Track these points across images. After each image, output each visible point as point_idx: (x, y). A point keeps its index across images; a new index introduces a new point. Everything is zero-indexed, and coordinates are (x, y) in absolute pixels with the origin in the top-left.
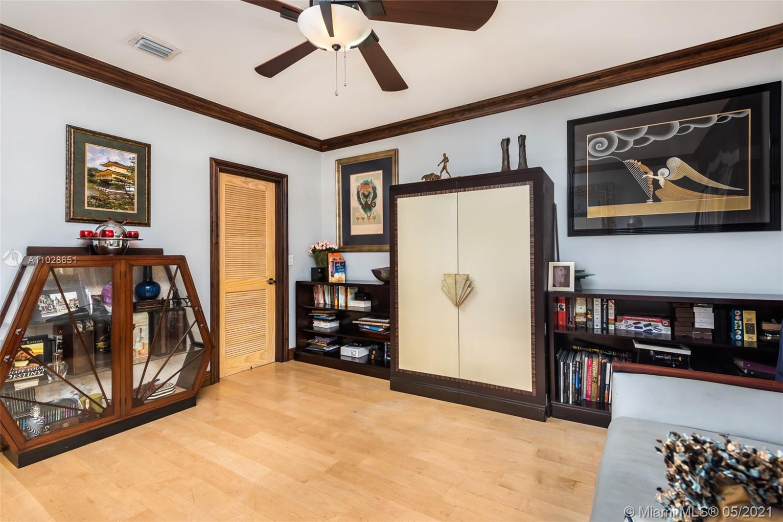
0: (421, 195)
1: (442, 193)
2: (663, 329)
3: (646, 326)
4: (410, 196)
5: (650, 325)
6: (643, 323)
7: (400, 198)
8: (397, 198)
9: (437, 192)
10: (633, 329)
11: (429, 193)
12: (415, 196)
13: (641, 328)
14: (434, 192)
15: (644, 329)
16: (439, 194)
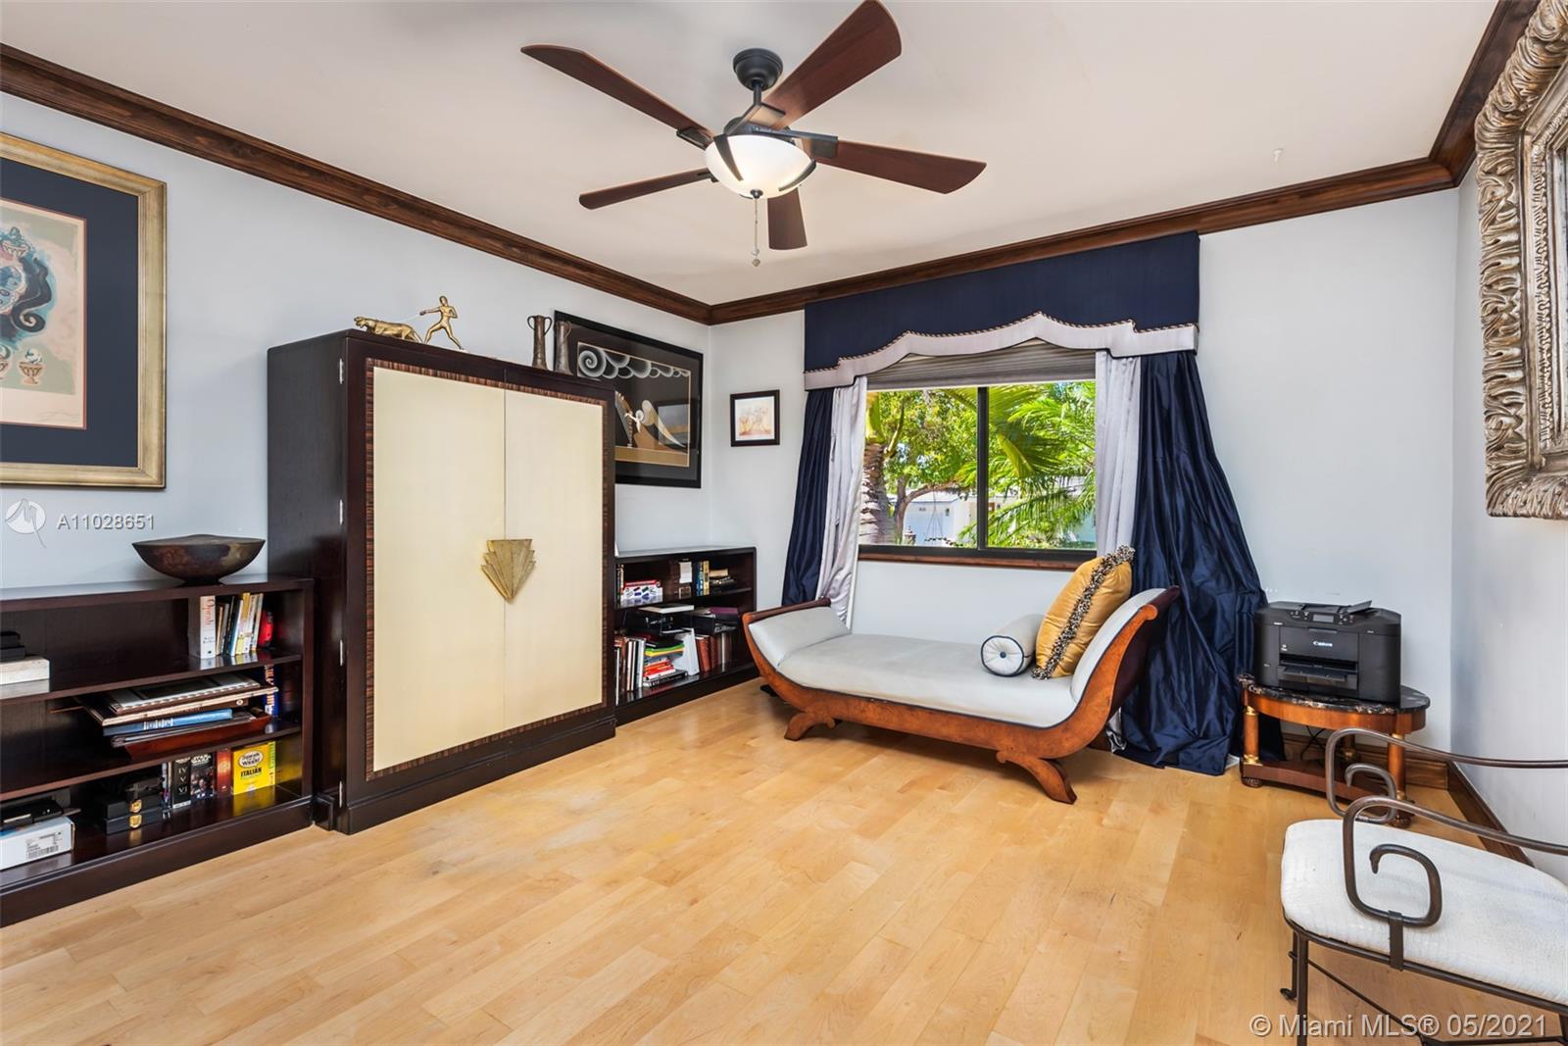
0: (435, 375)
1: (478, 383)
2: (656, 592)
3: (644, 591)
4: (408, 371)
5: (647, 589)
6: (642, 588)
7: (382, 366)
8: (374, 365)
9: (470, 378)
10: (633, 597)
11: (453, 375)
12: (420, 373)
13: (640, 594)
14: (463, 377)
15: (643, 594)
16: (473, 382)
